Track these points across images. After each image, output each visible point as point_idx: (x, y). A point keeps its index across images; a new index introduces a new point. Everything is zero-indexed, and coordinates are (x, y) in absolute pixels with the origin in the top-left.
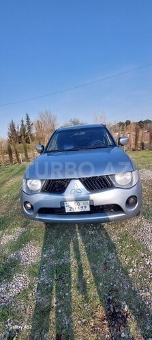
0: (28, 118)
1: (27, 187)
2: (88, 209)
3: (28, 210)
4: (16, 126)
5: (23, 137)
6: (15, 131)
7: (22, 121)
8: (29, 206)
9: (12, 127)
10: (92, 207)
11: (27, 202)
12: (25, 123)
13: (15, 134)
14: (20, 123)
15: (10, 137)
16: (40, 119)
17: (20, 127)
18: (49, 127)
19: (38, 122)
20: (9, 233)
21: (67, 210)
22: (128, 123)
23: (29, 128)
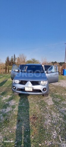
0: (14, 56)
1: (15, 82)
2: (32, 90)
3: (14, 89)
4: (9, 58)
5: (11, 63)
6: (8, 60)
7: (12, 57)
8: (14, 88)
9: (8, 58)
10: (33, 89)
11: (14, 86)
12: (13, 58)
13: (9, 62)
14: (11, 58)
15: (6, 62)
16: (19, 57)
17: (11, 59)
18: (23, 60)
19: (19, 58)
20: (6, 97)
21: (26, 90)
22: (56, 62)
23: (15, 60)
